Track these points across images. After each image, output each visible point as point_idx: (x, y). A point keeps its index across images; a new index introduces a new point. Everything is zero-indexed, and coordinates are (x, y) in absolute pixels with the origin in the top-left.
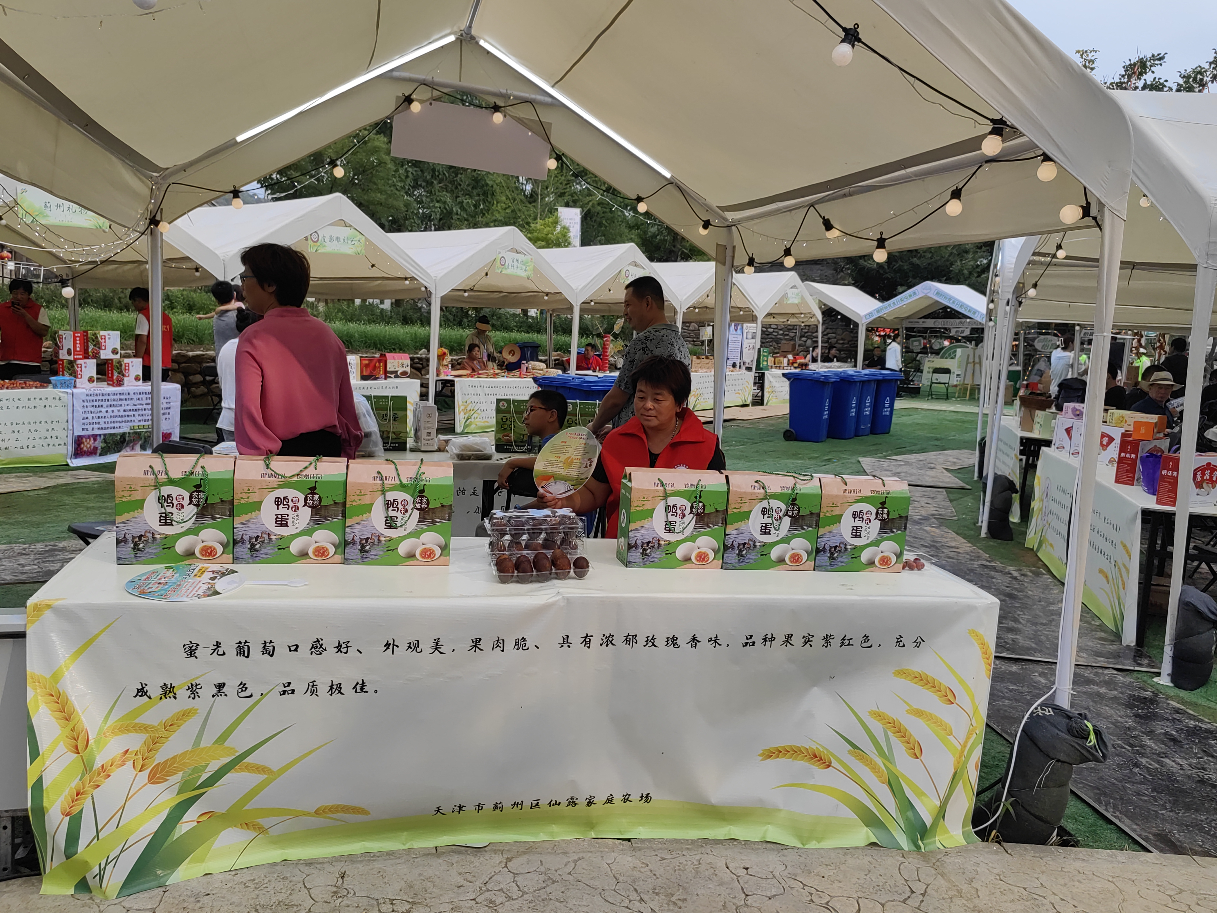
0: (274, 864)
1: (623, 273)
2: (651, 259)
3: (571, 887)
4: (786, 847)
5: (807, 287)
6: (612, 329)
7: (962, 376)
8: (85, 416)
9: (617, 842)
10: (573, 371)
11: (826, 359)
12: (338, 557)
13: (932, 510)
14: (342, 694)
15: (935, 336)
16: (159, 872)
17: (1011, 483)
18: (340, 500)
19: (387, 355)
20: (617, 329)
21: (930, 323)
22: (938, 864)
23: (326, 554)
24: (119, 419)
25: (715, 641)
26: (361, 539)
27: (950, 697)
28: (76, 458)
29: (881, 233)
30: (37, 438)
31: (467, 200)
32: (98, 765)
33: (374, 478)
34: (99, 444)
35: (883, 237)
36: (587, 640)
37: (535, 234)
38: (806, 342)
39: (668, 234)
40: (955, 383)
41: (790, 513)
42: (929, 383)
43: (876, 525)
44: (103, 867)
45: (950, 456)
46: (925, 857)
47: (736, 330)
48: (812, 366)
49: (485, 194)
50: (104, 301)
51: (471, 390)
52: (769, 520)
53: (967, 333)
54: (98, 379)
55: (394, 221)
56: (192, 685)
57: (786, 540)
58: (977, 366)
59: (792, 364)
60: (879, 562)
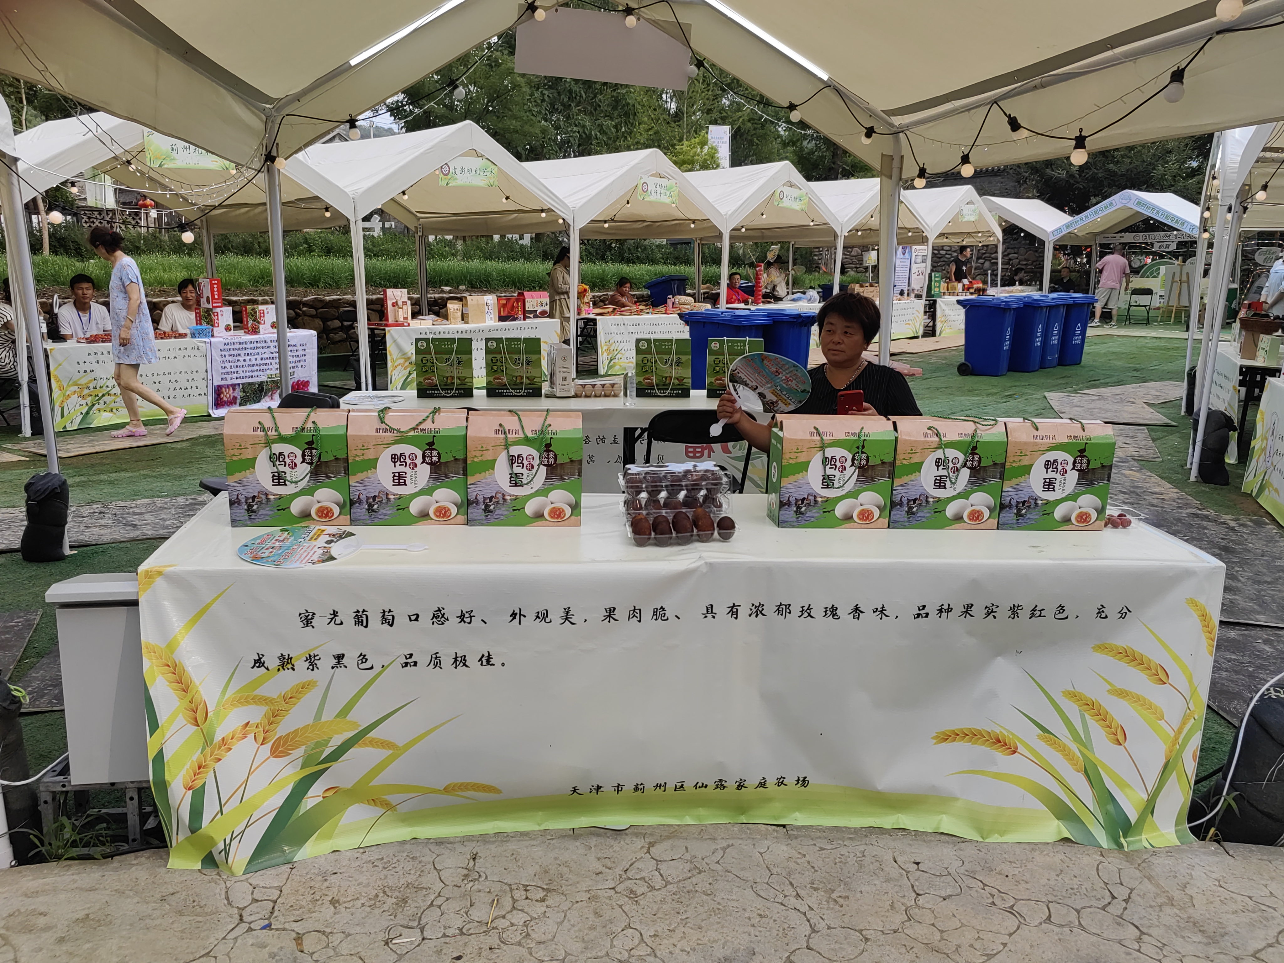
0: (404, 842)
1: (777, 194)
2: (809, 178)
3: (719, 878)
4: (964, 840)
5: (986, 202)
6: (766, 257)
7: (1166, 297)
8: (223, 365)
9: (769, 828)
10: (723, 305)
11: (1008, 282)
12: (461, 518)
13: (1131, 451)
14: (467, 666)
15: (1134, 253)
16: (286, 848)
17: (1229, 420)
18: (460, 456)
19: (526, 293)
20: (771, 257)
21: (1129, 238)
22: (1144, 865)
23: (448, 514)
24: (256, 368)
25: (881, 612)
26: (485, 499)
27: (1162, 676)
28: (217, 408)
29: (1081, 130)
30: (178, 388)
31: (607, 123)
32: (218, 738)
33: (497, 432)
34: (238, 393)
35: (1083, 134)
36: (733, 611)
37: (681, 157)
38: (983, 264)
39: (827, 150)
40: (1158, 305)
41: (969, 464)
42: (1127, 307)
43: (1073, 476)
44: (228, 842)
45: (1153, 388)
46: (1129, 857)
47: (904, 254)
48: (991, 291)
49: (627, 114)
50: (244, 247)
51: (614, 329)
52: (945, 473)
53: (1173, 247)
54: (234, 327)
55: (532, 150)
56: (310, 656)
57: (964, 495)
58: (1185, 285)
59: (968, 289)
60: (1076, 519)
